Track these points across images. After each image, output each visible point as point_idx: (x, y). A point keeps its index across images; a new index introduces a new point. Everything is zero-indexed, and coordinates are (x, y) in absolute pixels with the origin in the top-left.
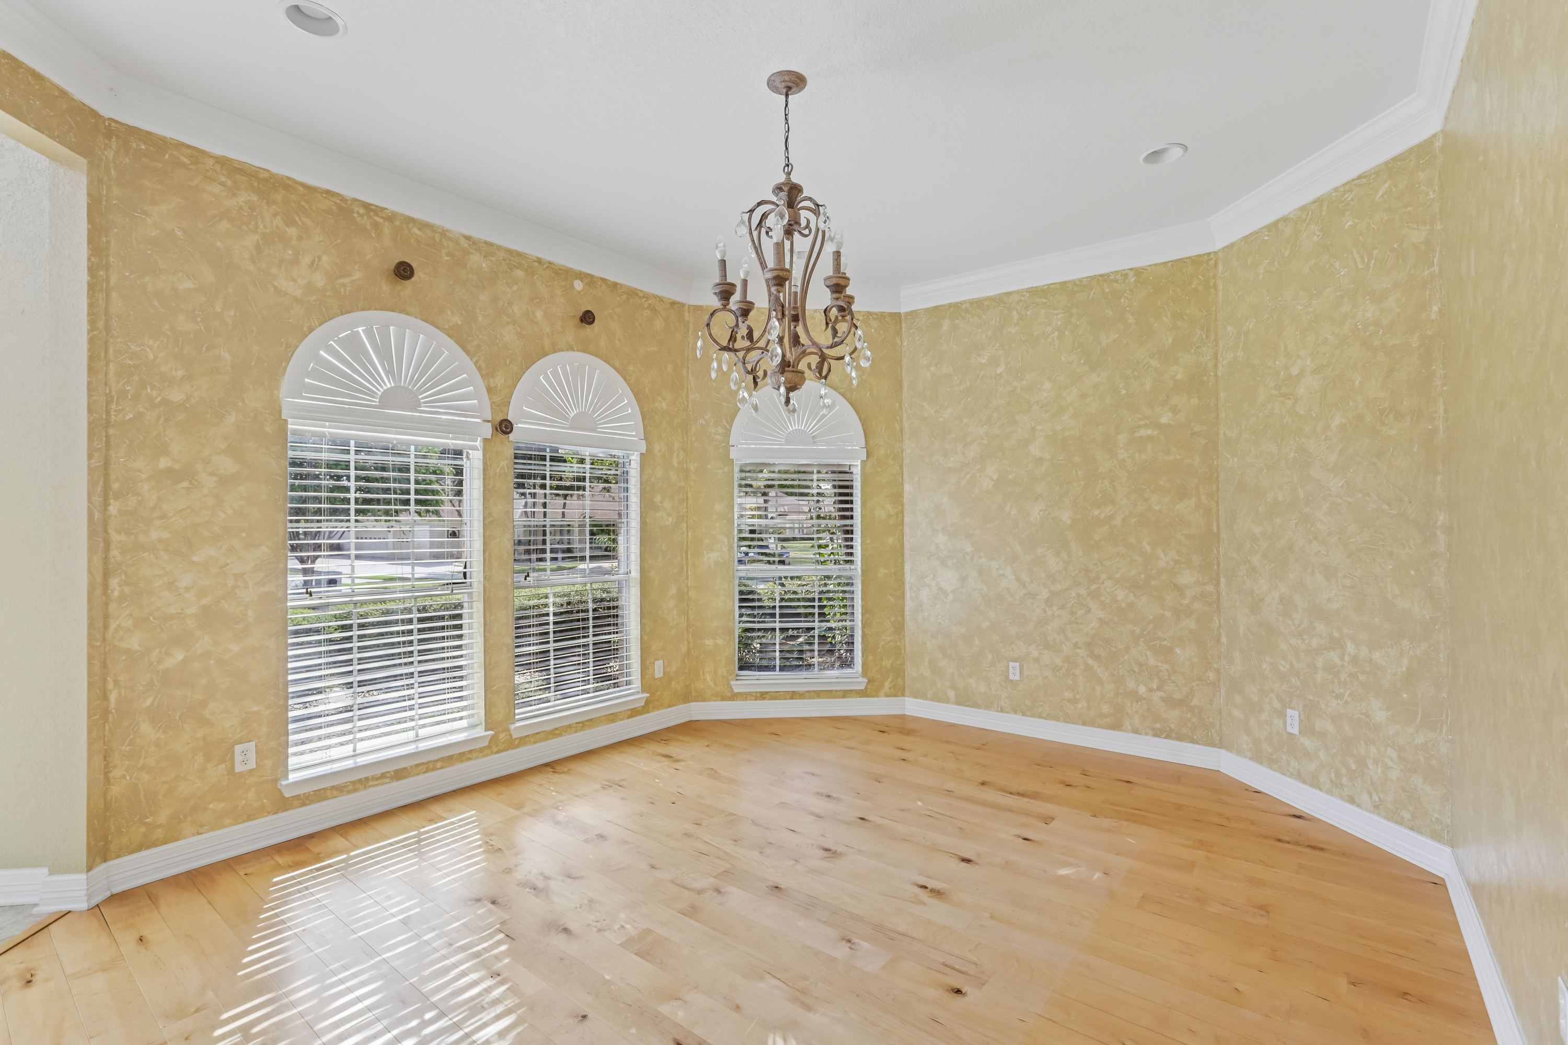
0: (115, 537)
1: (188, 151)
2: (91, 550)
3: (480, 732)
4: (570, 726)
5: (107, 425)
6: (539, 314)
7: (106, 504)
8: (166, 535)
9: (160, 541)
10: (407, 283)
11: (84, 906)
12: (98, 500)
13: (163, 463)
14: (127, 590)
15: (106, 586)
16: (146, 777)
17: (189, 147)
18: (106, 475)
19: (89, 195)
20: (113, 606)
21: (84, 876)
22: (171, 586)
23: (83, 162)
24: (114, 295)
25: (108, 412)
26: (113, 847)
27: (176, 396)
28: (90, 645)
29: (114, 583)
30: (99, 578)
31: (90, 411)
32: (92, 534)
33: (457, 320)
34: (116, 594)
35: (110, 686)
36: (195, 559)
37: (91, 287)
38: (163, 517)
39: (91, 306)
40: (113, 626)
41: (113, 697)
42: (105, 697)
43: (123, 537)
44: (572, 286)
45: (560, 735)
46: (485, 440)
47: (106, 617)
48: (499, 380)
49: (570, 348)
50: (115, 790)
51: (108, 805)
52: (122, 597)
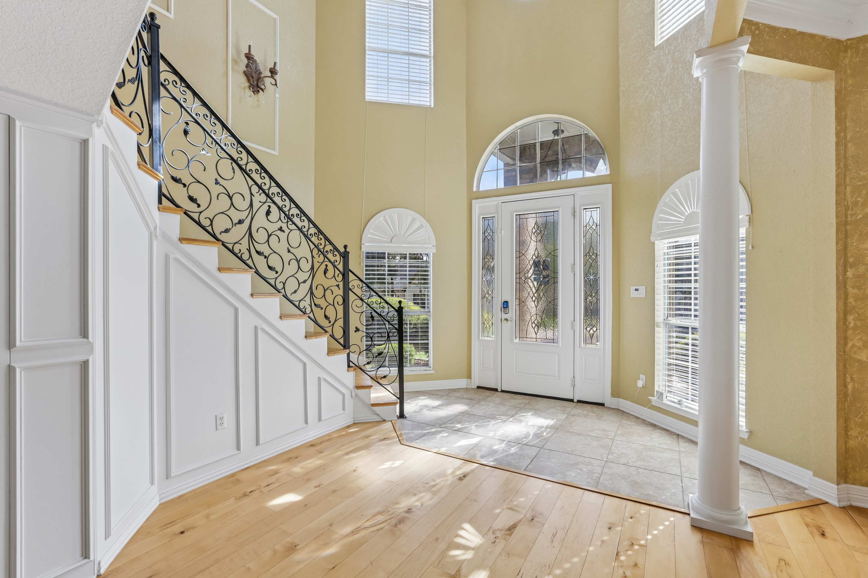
0: (851, 291)
2: (838, 298)
5: (846, 223)
7: (845, 271)
11: (837, 503)
12: (841, 268)
14: (858, 323)
15: (845, 320)
18: (846, 254)
19: (836, 91)
20: (850, 332)
21: (836, 487)
24: (850, 145)
25: (846, 217)
26: (851, 476)
28: (837, 353)
29: (850, 318)
30: (842, 315)
31: (837, 217)
32: (838, 288)
34: (852, 325)
35: (848, 380)
37: (837, 144)
39: (837, 155)
40: (850, 344)
41: (850, 386)
42: (845, 386)
43: (856, 291)
47: (846, 338)
50: (852, 443)
51: (847, 451)
52: (856, 327)
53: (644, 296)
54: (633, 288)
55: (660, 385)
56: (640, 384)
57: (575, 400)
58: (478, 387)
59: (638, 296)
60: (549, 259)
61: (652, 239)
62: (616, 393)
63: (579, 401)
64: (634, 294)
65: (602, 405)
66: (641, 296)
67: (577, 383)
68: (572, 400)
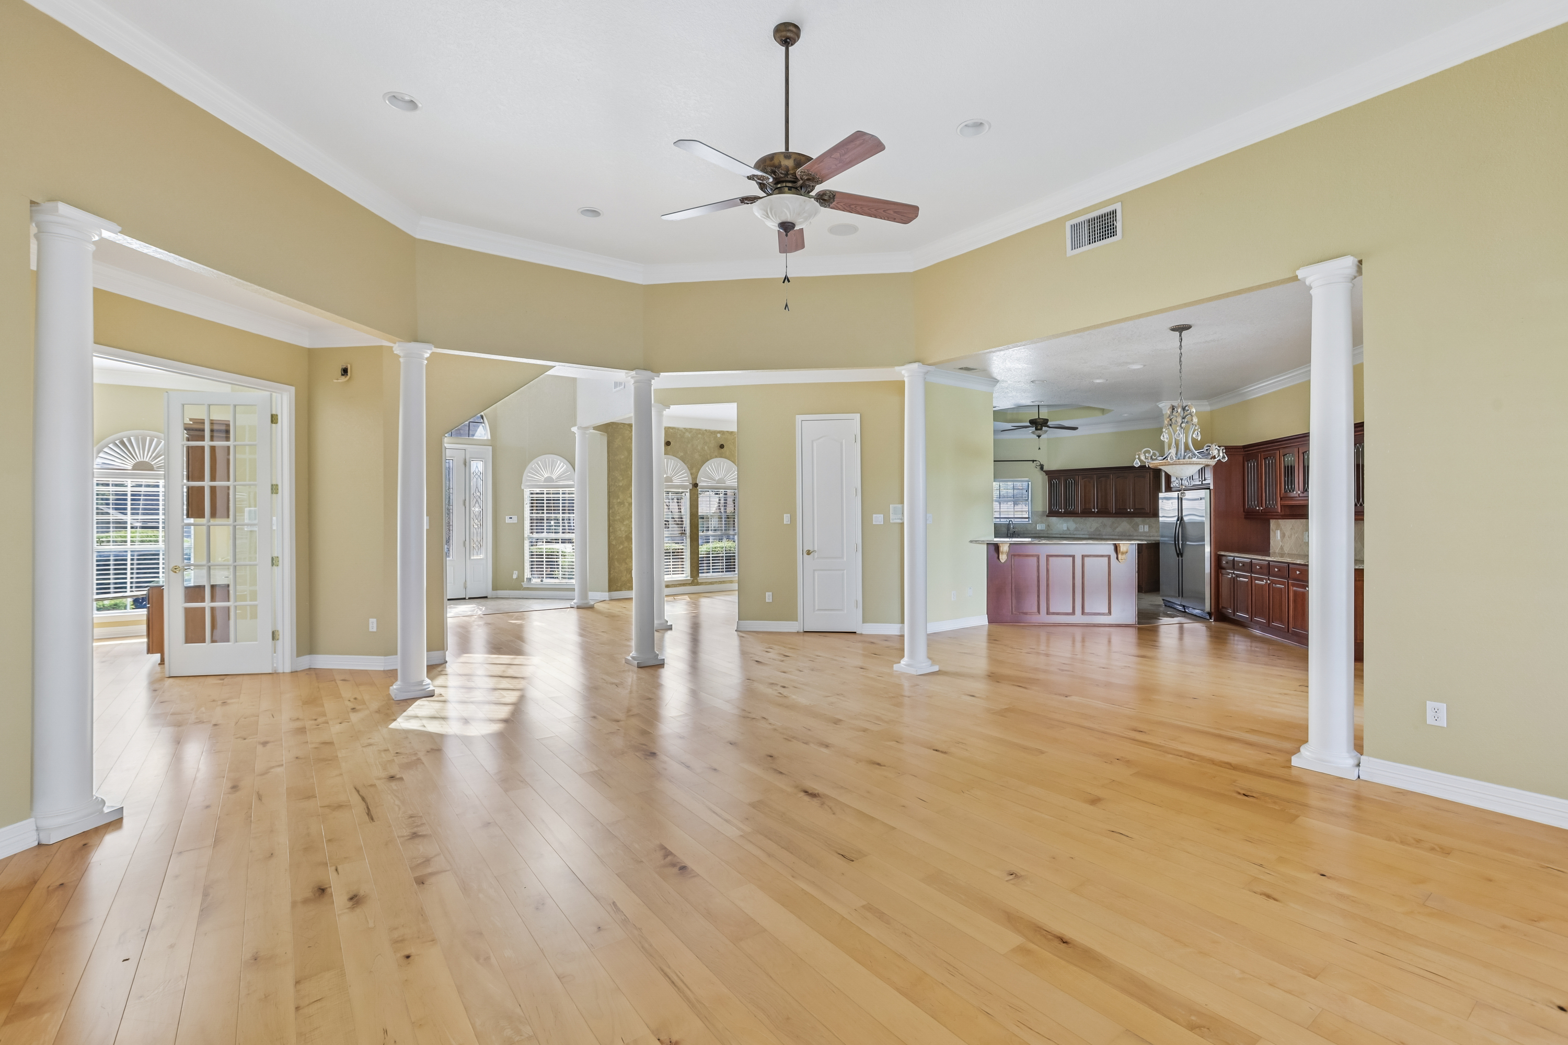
3: (689, 578)
4: (716, 582)
5: (610, 492)
6: (706, 448)
7: (609, 510)
8: (619, 518)
10: (669, 447)
11: (608, 600)
13: (619, 501)
16: (616, 575)
18: (610, 504)
19: (610, 442)
20: (611, 534)
21: (608, 593)
22: (620, 530)
23: (606, 434)
24: (611, 462)
25: (610, 489)
26: (612, 589)
27: (621, 484)
28: (608, 543)
29: (611, 528)
31: (608, 487)
33: (682, 454)
34: (611, 530)
35: (611, 552)
36: (625, 523)
37: (608, 462)
38: (619, 513)
39: (608, 466)
40: (611, 539)
42: (611, 554)
43: (612, 518)
44: (717, 436)
45: (713, 584)
46: (690, 490)
47: (610, 536)
48: (694, 470)
49: (716, 457)
51: (610, 579)
52: (612, 532)
53: (516, 522)
54: (507, 518)
55: (527, 574)
56: (515, 576)
57: (467, 598)
59: (512, 522)
61: (522, 488)
62: (495, 588)
63: (470, 598)
64: (508, 520)
65: (486, 597)
66: (514, 522)
67: (468, 585)
68: (465, 599)
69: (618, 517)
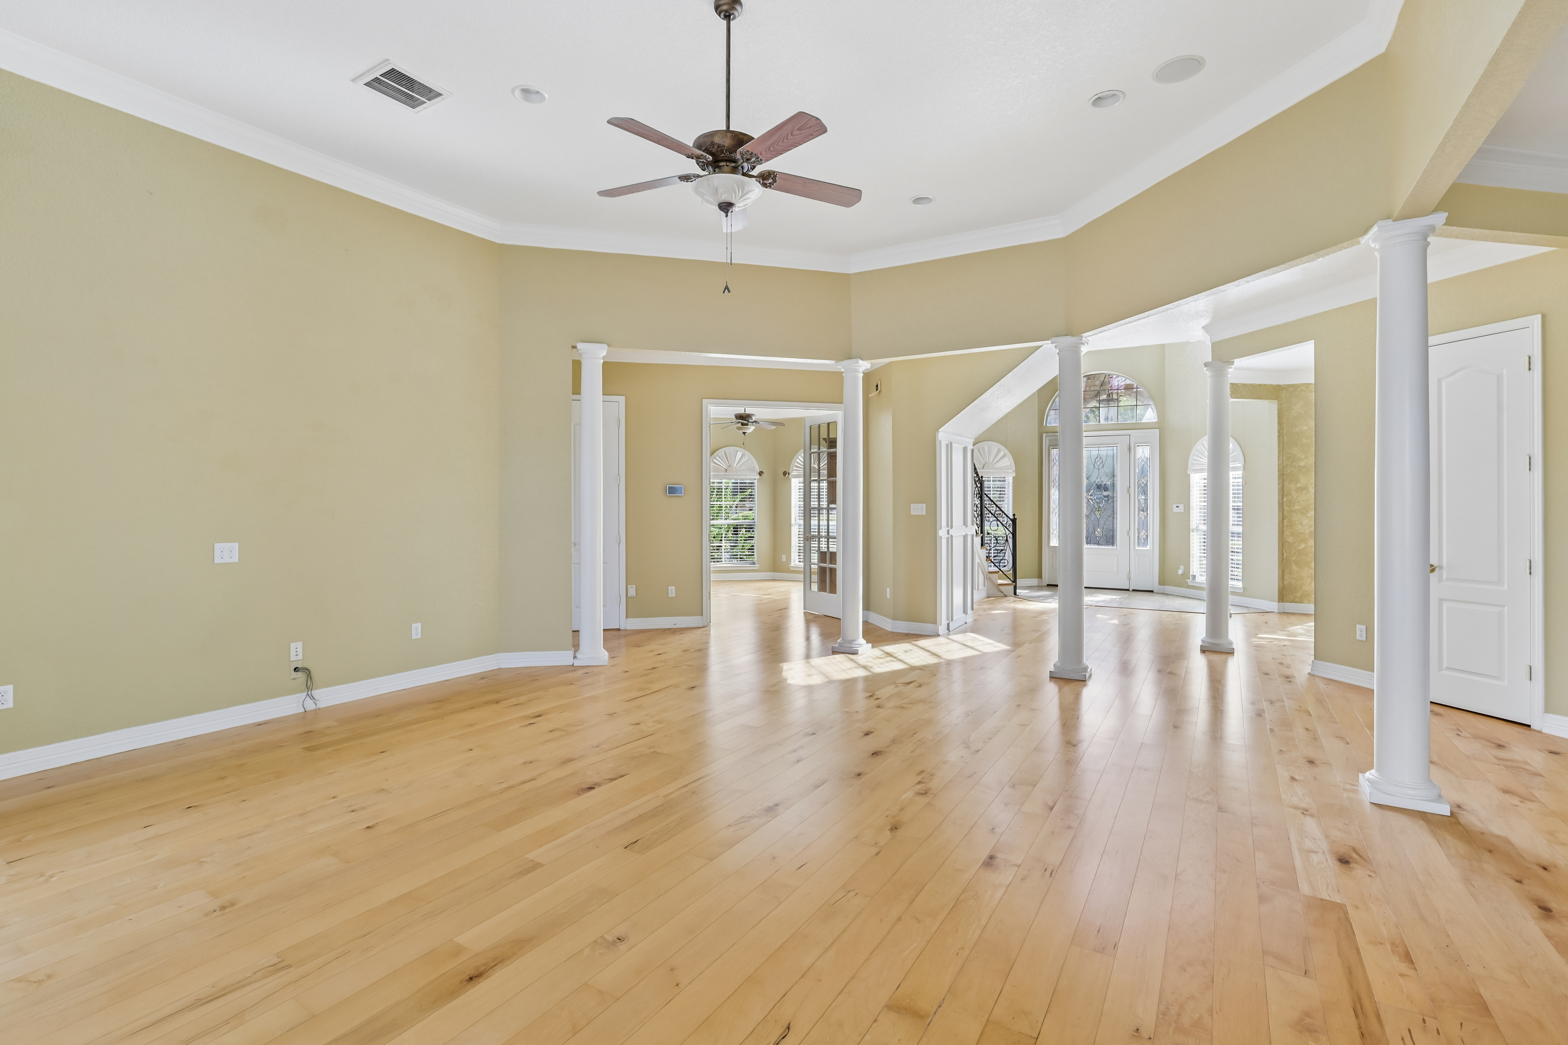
0: (1286, 508)
1: (1305, 385)
2: (1279, 512)
5: (1283, 475)
7: (1283, 498)
8: (1299, 508)
9: (1298, 509)
11: (1277, 611)
12: (1280, 497)
13: (1299, 485)
14: (1288, 524)
15: (1283, 522)
16: (1294, 581)
17: (1305, 384)
18: (1283, 490)
19: (1278, 410)
20: (1285, 528)
21: (1277, 603)
22: (1301, 523)
23: (1276, 402)
24: (1285, 436)
25: (1283, 471)
26: (1285, 599)
27: (1303, 463)
28: (1279, 539)
29: (1285, 522)
30: (1281, 519)
31: (1279, 471)
32: (1279, 507)
34: (1286, 525)
35: (1284, 552)
36: (1308, 515)
37: (1279, 436)
39: (1279, 441)
40: (1285, 534)
41: (1285, 555)
42: (1283, 555)
43: (1287, 508)
47: (1283, 531)
50: (1286, 582)
51: (1283, 586)
52: (1287, 526)
53: (1183, 511)
54: (1175, 506)
55: (1194, 571)
56: (1180, 572)
57: (1130, 590)
58: (1048, 585)
59: (1178, 511)
60: (1109, 483)
61: (1188, 472)
62: (1162, 582)
63: (1135, 589)
64: (1175, 510)
65: (1152, 591)
66: (1181, 511)
67: (1132, 576)
68: (1128, 590)
69: (1296, 507)
